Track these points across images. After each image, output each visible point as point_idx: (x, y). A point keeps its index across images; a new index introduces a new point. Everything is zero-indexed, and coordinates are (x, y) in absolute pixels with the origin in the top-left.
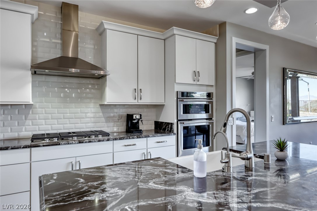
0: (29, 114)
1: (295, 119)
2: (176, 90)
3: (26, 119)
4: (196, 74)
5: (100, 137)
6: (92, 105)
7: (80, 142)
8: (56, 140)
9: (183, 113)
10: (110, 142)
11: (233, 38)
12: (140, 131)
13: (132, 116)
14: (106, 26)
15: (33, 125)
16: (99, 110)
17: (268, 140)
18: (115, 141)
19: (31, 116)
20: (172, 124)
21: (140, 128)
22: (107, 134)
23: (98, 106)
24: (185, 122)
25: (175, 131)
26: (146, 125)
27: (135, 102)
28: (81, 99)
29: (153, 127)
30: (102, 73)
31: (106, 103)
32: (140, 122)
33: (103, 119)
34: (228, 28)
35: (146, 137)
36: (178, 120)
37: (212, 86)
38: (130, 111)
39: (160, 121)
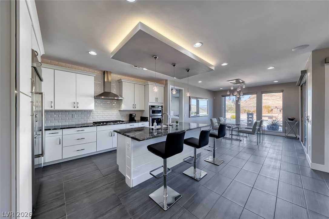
0: (91, 114)
1: (198, 115)
2: (149, 105)
3: (90, 116)
4: (157, 99)
5: (121, 122)
6: (116, 110)
7: (114, 124)
8: (105, 123)
9: (152, 113)
10: (125, 124)
11: (170, 86)
12: (135, 120)
13: (132, 114)
14: (122, 81)
15: (92, 118)
16: (119, 112)
17: (183, 122)
18: (127, 124)
19: (92, 114)
20: (147, 118)
21: (135, 119)
22: (122, 121)
23: (118, 111)
24: (153, 117)
25: (149, 120)
26: (137, 118)
27: (133, 109)
28: (112, 108)
29: (140, 119)
30: (120, 98)
31: (122, 110)
32: (135, 117)
33: (120, 116)
34: (169, 82)
35: (138, 122)
36: (150, 116)
37: (163, 103)
38: (131, 113)
39: (143, 116)
